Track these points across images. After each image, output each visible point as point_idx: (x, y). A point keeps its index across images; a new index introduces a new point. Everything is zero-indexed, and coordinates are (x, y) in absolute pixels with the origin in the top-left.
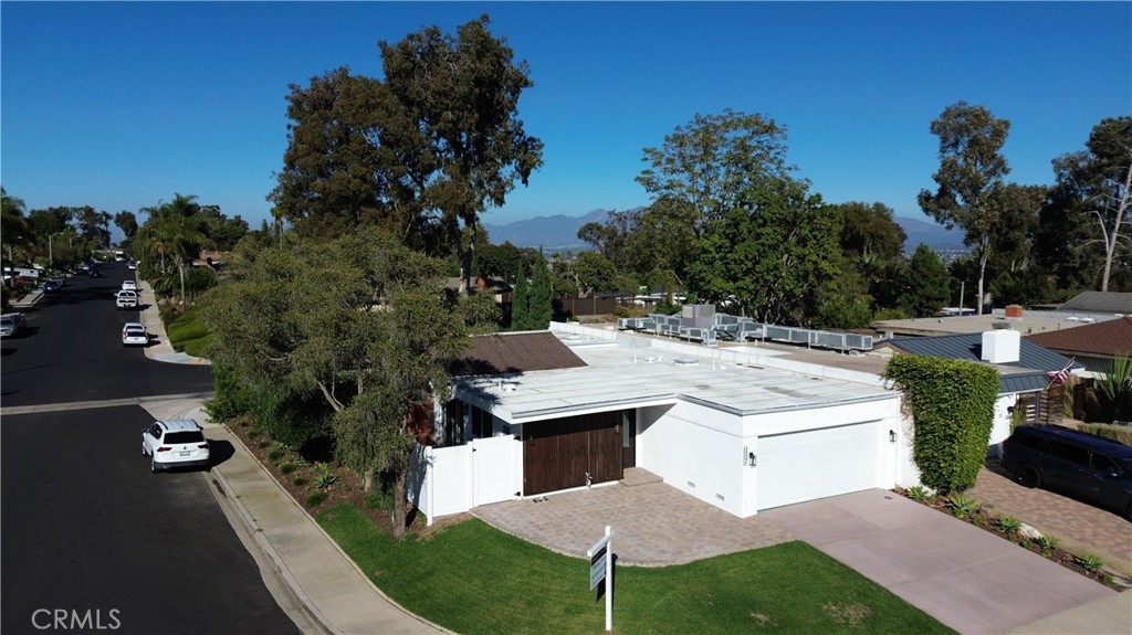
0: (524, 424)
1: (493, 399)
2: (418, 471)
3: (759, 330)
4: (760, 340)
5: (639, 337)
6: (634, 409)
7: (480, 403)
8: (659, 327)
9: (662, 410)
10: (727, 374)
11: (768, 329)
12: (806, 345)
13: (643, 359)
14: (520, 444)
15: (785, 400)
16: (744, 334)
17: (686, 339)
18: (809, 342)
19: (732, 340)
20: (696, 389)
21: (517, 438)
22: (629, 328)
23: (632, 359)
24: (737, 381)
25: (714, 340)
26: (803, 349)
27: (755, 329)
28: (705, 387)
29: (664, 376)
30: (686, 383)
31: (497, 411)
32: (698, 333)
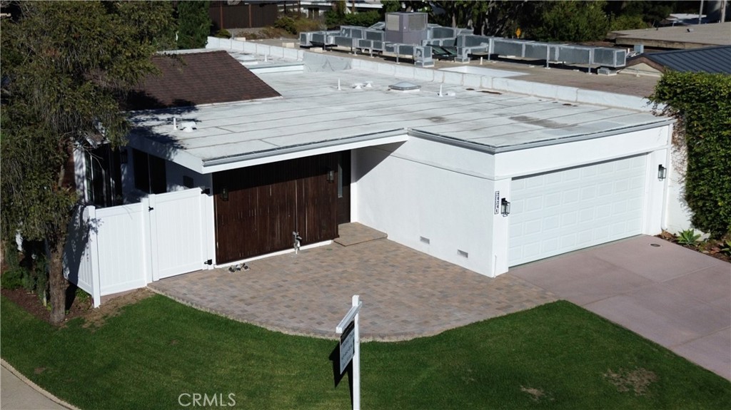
0: (213, 173)
1: (170, 143)
2: (77, 239)
3: (484, 45)
4: (485, 57)
5: (332, 57)
6: (348, 152)
7: (151, 148)
8: (356, 43)
9: (385, 151)
10: (459, 102)
11: (496, 43)
12: (542, 63)
13: (348, 85)
14: (210, 200)
15: (540, 133)
16: (465, 51)
17: (393, 59)
18: (548, 58)
19: (452, 58)
20: (428, 122)
21: (206, 192)
22: (315, 45)
23: (333, 85)
24: (475, 110)
25: (430, 59)
26: (540, 68)
27: (479, 44)
28: (438, 119)
29: (382, 106)
30: (411, 115)
31: (179, 158)
32: (410, 50)
